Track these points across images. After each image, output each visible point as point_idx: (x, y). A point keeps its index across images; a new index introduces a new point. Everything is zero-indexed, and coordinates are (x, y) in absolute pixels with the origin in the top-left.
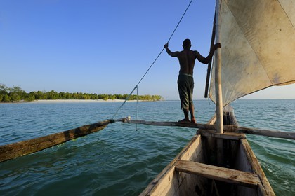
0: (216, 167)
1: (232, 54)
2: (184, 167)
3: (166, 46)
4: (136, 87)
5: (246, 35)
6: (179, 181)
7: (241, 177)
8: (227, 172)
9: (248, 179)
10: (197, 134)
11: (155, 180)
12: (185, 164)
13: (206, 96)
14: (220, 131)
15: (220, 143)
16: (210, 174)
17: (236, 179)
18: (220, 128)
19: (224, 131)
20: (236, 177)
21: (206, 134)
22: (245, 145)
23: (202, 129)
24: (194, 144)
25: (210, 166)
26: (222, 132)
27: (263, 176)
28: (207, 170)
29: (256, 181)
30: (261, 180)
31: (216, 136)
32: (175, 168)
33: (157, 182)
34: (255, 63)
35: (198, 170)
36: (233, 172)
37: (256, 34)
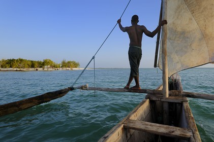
0: (158, 125)
1: (179, 29)
2: (131, 125)
3: (119, 21)
4: (93, 58)
5: (193, 12)
6: (127, 137)
7: (177, 132)
8: (166, 128)
9: (182, 133)
10: (146, 98)
11: (106, 135)
12: (132, 123)
13: (155, 66)
14: (165, 95)
15: (166, 106)
16: (152, 129)
17: (173, 134)
18: (165, 93)
19: (170, 95)
20: (173, 132)
21: (154, 99)
22: (185, 107)
23: (151, 94)
24: (142, 106)
25: (153, 124)
26: (167, 96)
27: (195, 130)
28: (150, 127)
29: (189, 134)
30: (193, 133)
31: (162, 100)
32: (124, 126)
33: (108, 136)
34: (200, 40)
35: (143, 127)
36: (172, 128)
37: (202, 12)
